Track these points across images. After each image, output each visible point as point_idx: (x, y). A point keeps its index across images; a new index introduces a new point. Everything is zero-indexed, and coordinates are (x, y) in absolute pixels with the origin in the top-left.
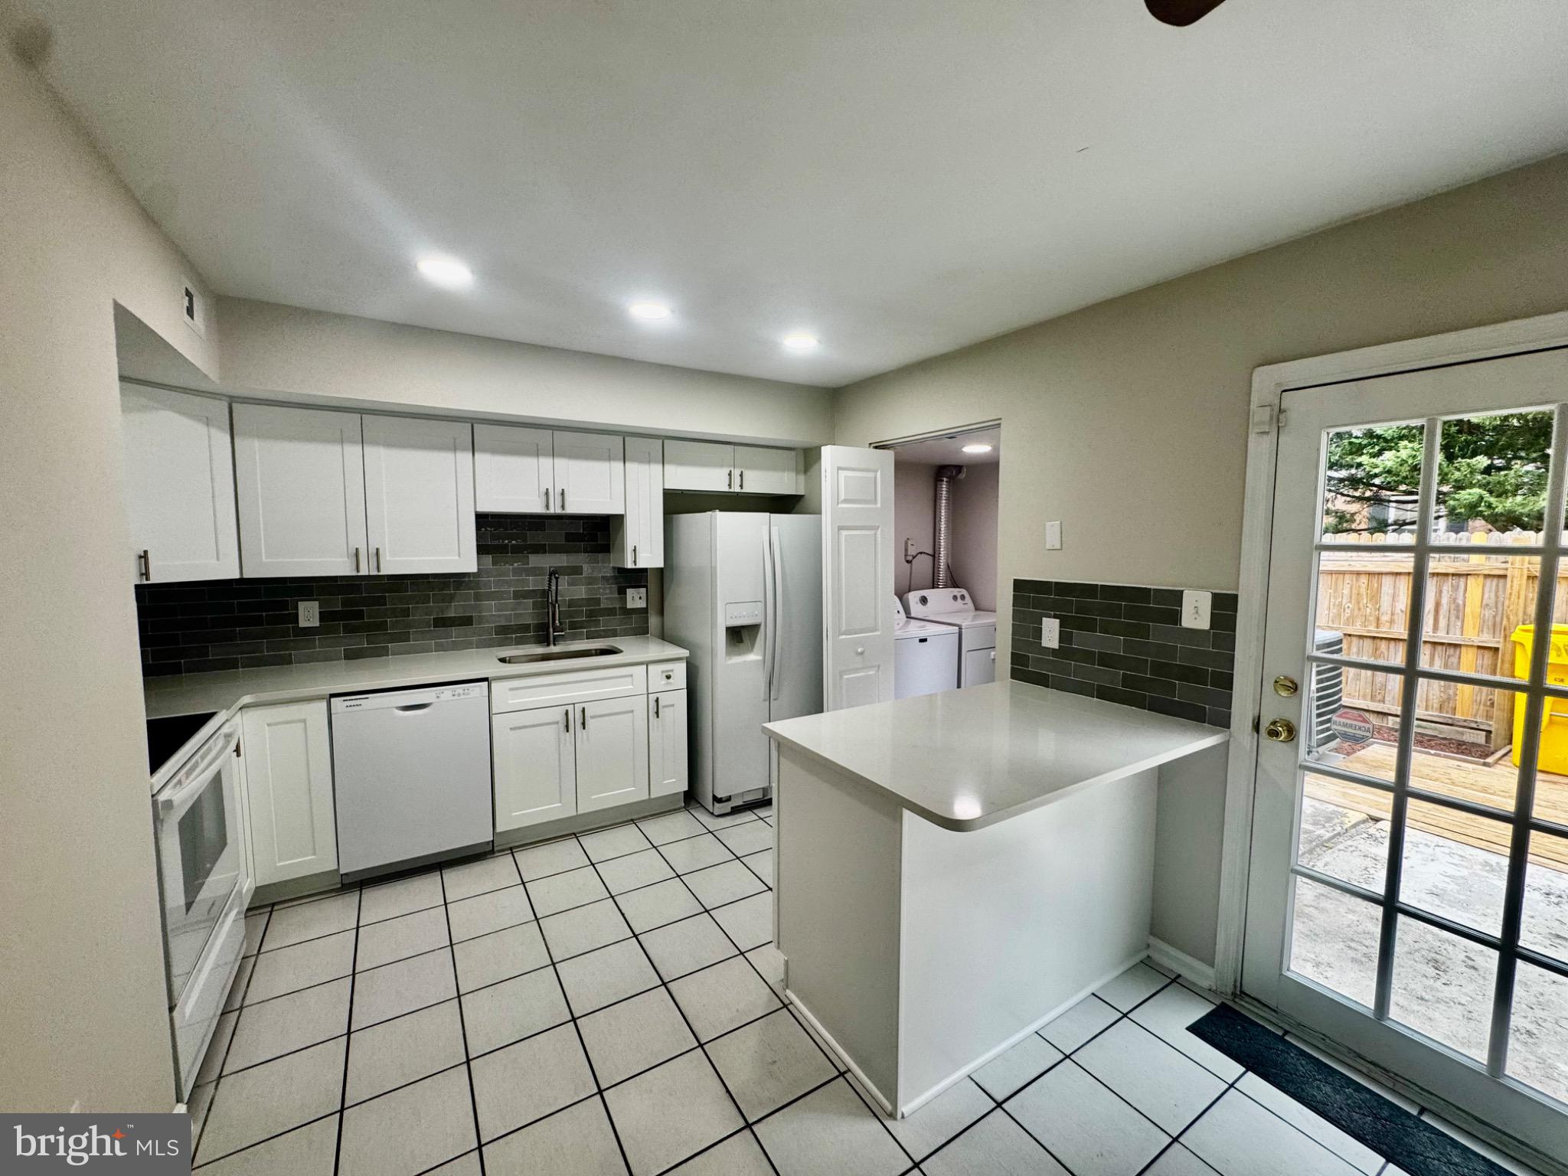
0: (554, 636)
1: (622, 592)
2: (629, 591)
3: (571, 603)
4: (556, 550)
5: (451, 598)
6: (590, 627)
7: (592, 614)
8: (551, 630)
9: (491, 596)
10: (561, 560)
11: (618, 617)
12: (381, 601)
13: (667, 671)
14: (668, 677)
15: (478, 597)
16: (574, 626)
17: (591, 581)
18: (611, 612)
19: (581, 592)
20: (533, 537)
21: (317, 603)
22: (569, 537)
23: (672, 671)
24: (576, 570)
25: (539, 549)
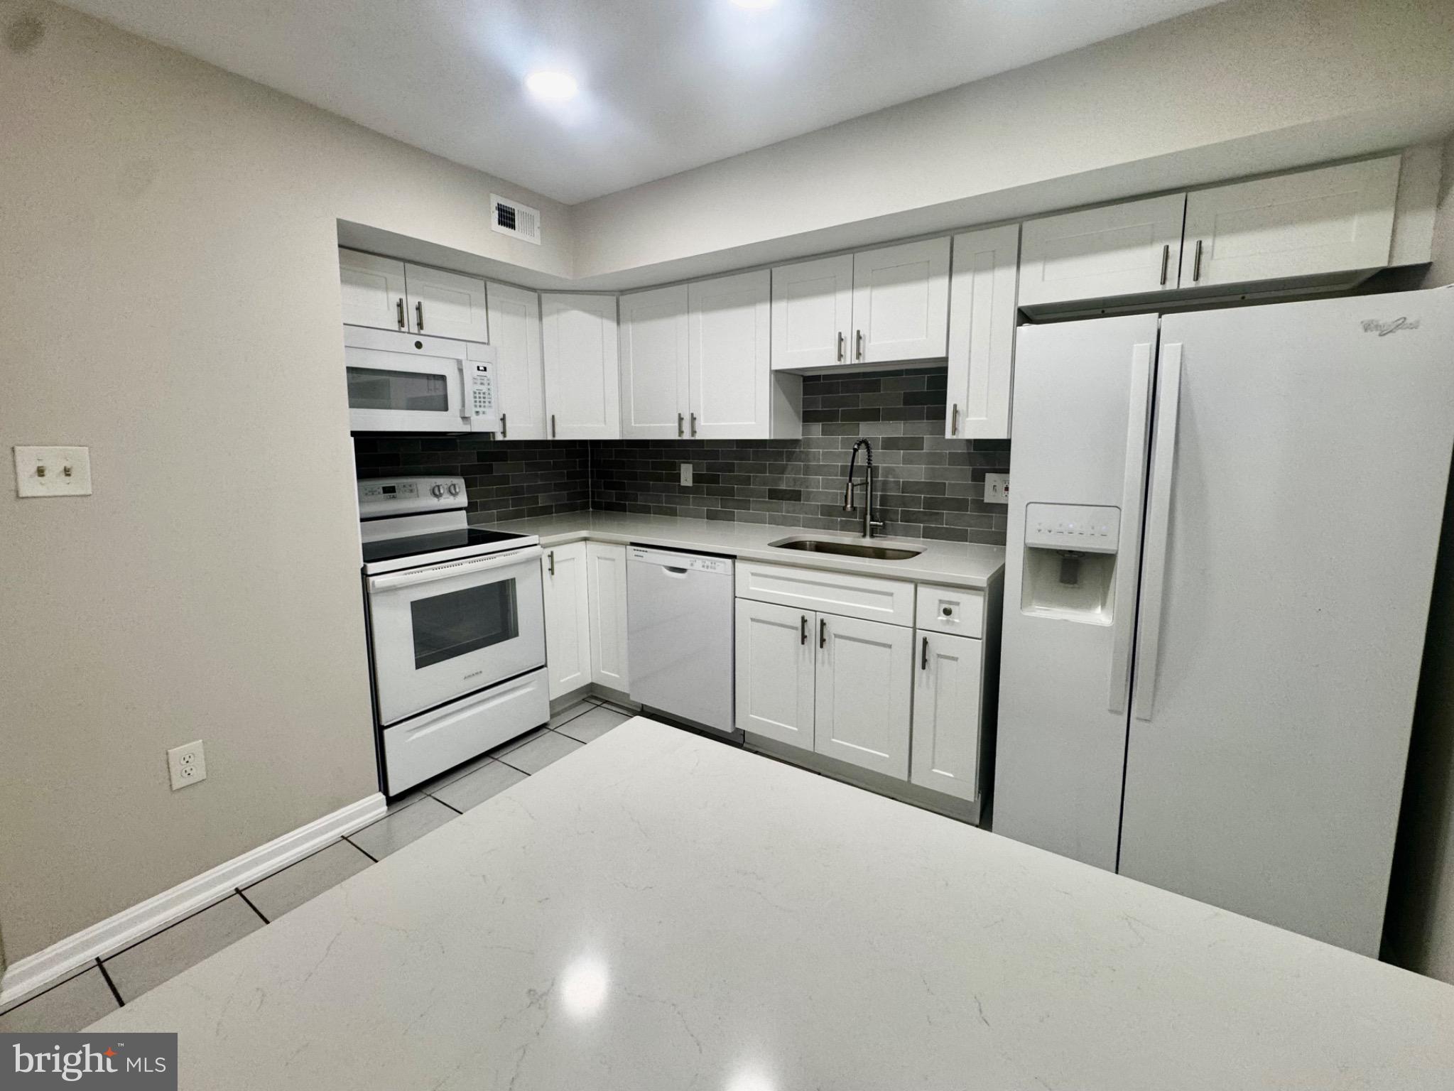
0: (871, 525)
1: (979, 477)
2: (988, 476)
3: (906, 487)
4: (893, 415)
5: (783, 470)
6: (928, 521)
7: (930, 504)
8: (868, 517)
9: (819, 470)
10: (897, 429)
11: (969, 513)
12: (730, 468)
13: (950, 603)
14: (947, 612)
15: (807, 470)
16: (907, 517)
17: (933, 458)
18: (960, 505)
19: (918, 472)
20: (865, 400)
21: (691, 466)
22: (910, 399)
23: (958, 604)
24: (915, 443)
25: (872, 415)
